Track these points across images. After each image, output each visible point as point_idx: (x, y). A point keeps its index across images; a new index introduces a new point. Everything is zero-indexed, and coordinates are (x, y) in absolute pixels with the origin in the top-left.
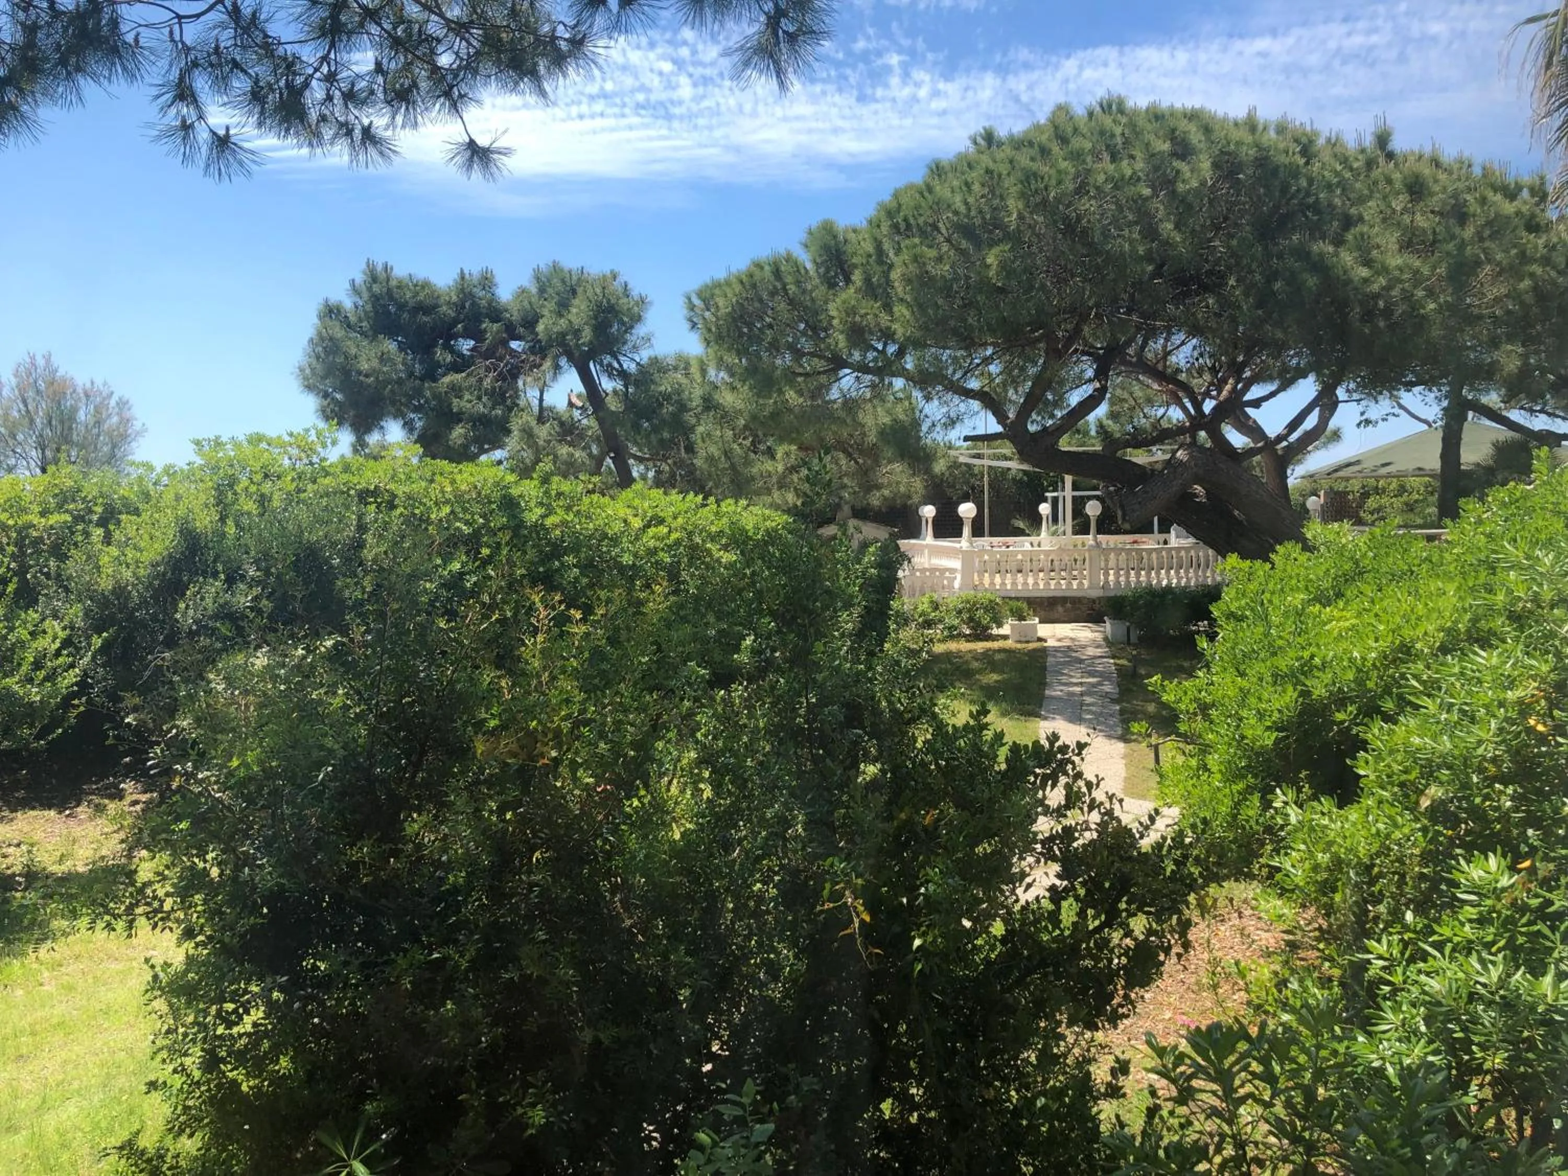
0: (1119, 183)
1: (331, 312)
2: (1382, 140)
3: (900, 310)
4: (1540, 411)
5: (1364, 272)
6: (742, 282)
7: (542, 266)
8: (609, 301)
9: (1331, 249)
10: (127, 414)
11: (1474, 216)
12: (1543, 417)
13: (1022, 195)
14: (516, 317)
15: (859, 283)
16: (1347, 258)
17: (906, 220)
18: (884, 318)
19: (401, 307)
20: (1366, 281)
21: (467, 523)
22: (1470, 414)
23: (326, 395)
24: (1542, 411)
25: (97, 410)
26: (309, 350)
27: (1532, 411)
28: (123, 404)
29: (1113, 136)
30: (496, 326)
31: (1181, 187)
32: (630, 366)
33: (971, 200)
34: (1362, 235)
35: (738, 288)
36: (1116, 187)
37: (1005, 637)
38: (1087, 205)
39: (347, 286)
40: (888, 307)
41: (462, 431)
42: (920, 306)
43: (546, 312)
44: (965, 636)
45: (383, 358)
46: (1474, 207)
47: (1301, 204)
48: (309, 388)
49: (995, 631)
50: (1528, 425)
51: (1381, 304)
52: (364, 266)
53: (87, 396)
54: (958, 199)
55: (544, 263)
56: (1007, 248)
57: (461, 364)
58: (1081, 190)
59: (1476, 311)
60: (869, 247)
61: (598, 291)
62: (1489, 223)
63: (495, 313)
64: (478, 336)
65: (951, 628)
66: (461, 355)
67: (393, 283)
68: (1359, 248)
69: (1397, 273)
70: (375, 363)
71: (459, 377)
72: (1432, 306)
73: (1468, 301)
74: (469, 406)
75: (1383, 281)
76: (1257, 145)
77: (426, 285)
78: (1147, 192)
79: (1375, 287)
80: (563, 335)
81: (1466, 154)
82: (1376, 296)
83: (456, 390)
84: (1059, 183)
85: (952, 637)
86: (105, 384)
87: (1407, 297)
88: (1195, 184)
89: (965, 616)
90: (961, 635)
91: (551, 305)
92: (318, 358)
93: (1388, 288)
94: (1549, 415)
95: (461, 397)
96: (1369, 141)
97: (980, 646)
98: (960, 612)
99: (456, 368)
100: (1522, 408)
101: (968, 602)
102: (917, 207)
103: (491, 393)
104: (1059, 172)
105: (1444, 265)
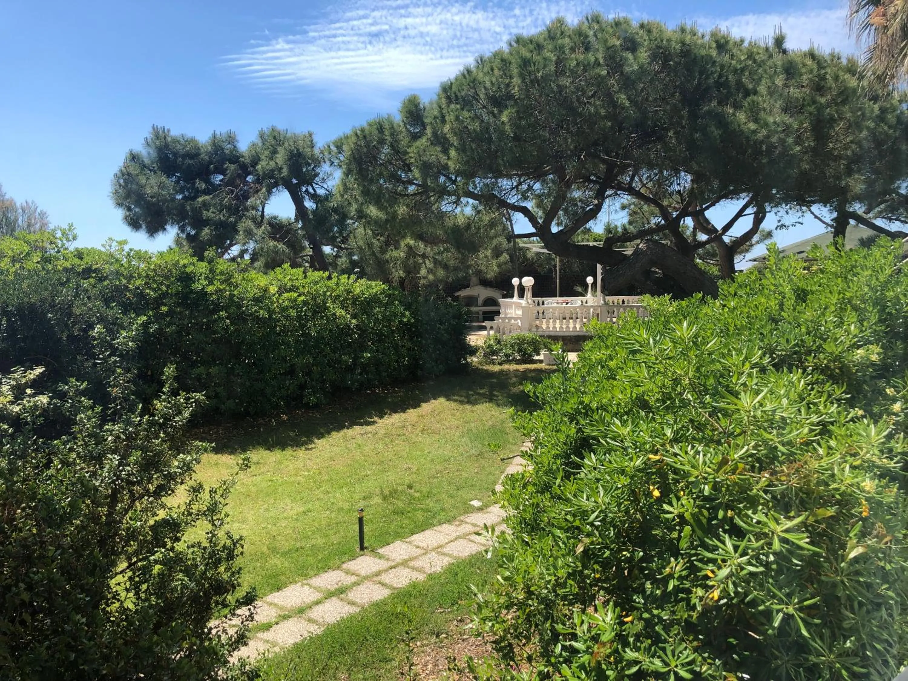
0: (586, 67)
1: (134, 157)
2: (779, 41)
3: (453, 153)
4: (896, 220)
5: (752, 126)
6: (356, 135)
7: (265, 129)
8: (298, 150)
9: (731, 111)
10: (45, 221)
11: (830, 88)
12: (898, 223)
13: (521, 76)
14: (248, 161)
15: (429, 136)
16: (741, 117)
17: (455, 93)
18: (443, 159)
19: (175, 154)
20: (754, 132)
21: (154, 290)
22: (852, 222)
23: (129, 209)
24: (897, 219)
25: (29, 219)
26: (115, 181)
27: (890, 219)
28: (43, 215)
29: (587, 37)
30: (233, 167)
31: (627, 69)
32: (321, 192)
33: (494, 80)
34: (753, 102)
35: (354, 139)
36: (585, 70)
37: (541, 361)
38: (565, 81)
39: (143, 141)
40: (445, 151)
41: (208, 231)
42: (462, 150)
43: (263, 157)
44: (517, 360)
45: (161, 186)
46: (830, 82)
47: (716, 82)
48: (119, 205)
49: (536, 358)
50: (887, 228)
51: (764, 147)
52: (151, 130)
53: (23, 211)
54: (487, 79)
55: (266, 127)
56: (513, 111)
57: (212, 189)
58: (560, 72)
59: (836, 153)
60: (436, 113)
61: (292, 144)
62: (841, 93)
63: (235, 158)
64: (223, 172)
65: (507, 356)
66: (212, 184)
67: (169, 139)
68: (751, 111)
69: (773, 127)
70: (156, 189)
71: (207, 198)
72: (798, 148)
73: (831, 145)
74: (213, 215)
75: (764, 132)
76: (683, 44)
77: (193, 140)
78: (604, 72)
79: (760, 136)
80: (272, 171)
81: (836, 51)
82: (762, 142)
83: (206, 206)
84: (545, 66)
85: (508, 361)
86: (33, 203)
87: (782, 142)
88: (636, 67)
89: (516, 348)
90: (514, 360)
91: (267, 153)
92: (120, 185)
93: (768, 137)
94: (902, 222)
95: (208, 211)
96: (771, 43)
97: (522, 367)
98: (512, 346)
99: (207, 192)
100: (883, 217)
101: (519, 340)
102: (461, 85)
103: (229, 208)
104: (545, 59)
105: (808, 121)
